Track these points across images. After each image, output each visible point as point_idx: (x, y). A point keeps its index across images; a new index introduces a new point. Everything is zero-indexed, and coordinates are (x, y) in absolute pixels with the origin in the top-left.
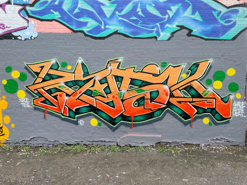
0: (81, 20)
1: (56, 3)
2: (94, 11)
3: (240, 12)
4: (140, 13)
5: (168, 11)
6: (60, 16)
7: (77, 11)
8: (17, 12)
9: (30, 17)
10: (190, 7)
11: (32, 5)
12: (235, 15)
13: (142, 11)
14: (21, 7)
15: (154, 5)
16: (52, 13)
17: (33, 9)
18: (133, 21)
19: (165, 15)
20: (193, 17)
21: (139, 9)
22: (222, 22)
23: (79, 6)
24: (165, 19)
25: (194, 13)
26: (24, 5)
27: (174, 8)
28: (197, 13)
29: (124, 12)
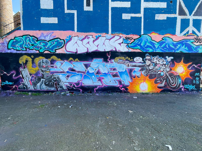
0: (147, 49)
1: (139, 43)
2: (152, 46)
3: (200, 47)
4: (167, 47)
5: (177, 46)
6: (140, 48)
7: (146, 46)
8: (125, 46)
9: (129, 48)
10: (184, 45)
11: (131, 44)
12: (199, 48)
13: (168, 46)
14: (127, 44)
15: (172, 44)
16: (137, 46)
17: (131, 45)
18: (165, 49)
19: (176, 48)
20: (185, 48)
21: (167, 46)
22: (195, 50)
23: (147, 44)
24: (176, 49)
25: (185, 47)
26: (128, 44)
27: (179, 45)
28: (187, 47)
29: (162, 47)
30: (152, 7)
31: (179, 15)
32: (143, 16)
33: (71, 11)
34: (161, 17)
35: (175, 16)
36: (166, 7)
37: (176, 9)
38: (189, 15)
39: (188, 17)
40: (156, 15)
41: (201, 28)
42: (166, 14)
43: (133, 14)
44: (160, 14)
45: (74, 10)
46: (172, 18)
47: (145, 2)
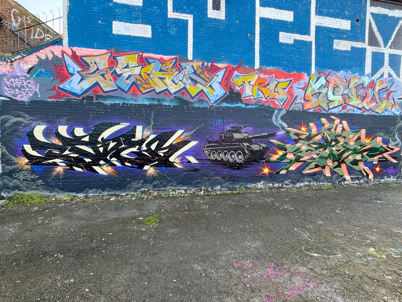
30: (328, 26)
31: (369, 45)
32: (314, 40)
33: (182, 14)
34: (343, 46)
35: (363, 47)
36: (350, 29)
37: (364, 34)
38: (383, 46)
39: (382, 49)
40: (335, 40)
41: (401, 70)
42: (349, 40)
43: (298, 35)
44: (341, 41)
45: (188, 13)
46: (359, 48)
47: (317, 16)
